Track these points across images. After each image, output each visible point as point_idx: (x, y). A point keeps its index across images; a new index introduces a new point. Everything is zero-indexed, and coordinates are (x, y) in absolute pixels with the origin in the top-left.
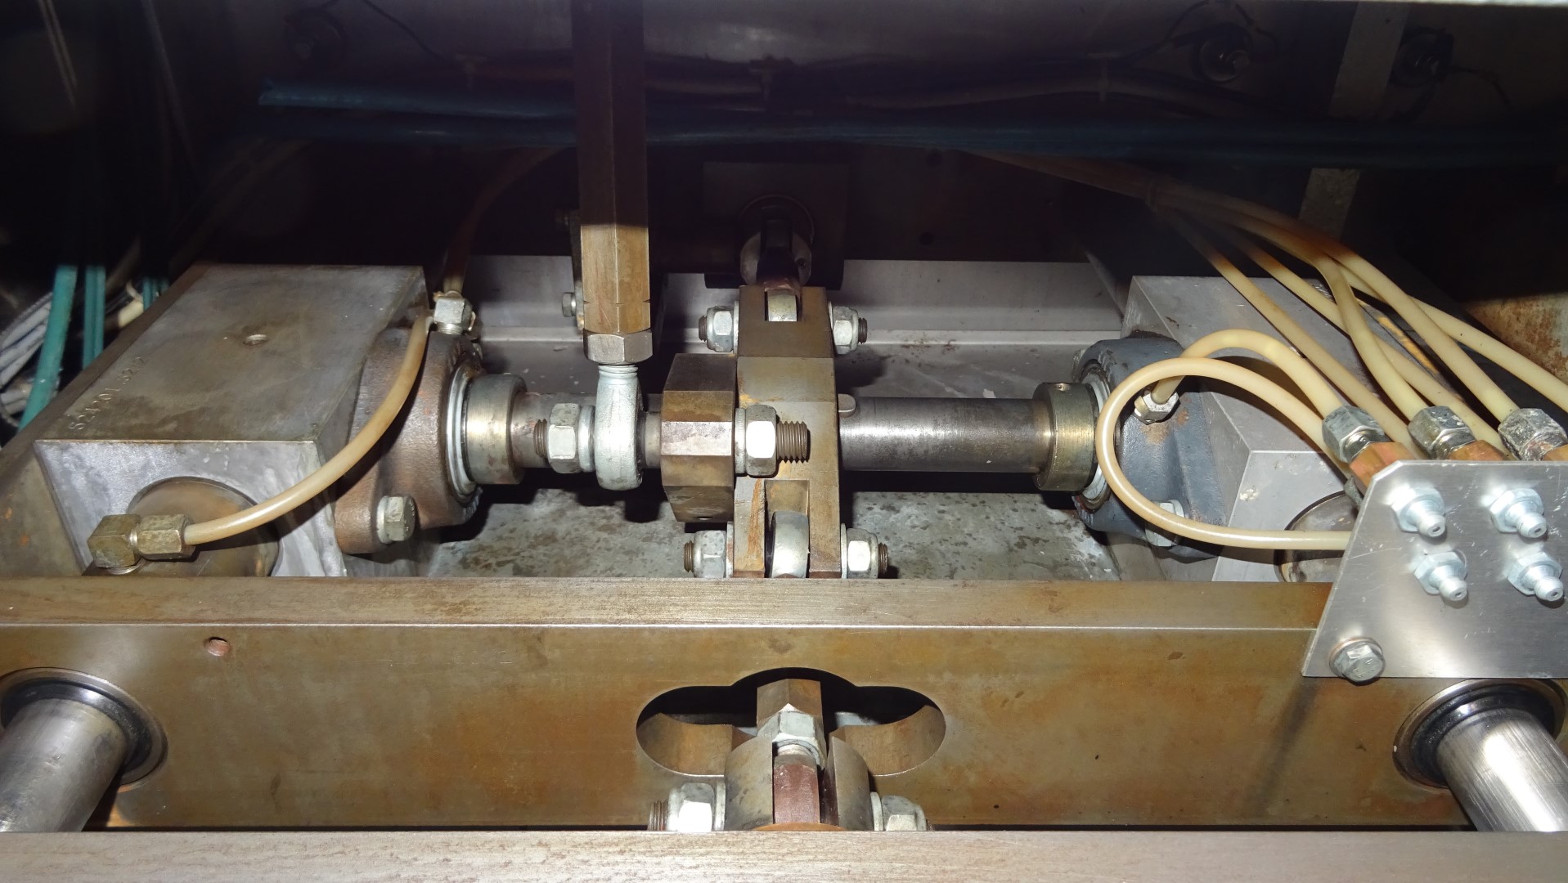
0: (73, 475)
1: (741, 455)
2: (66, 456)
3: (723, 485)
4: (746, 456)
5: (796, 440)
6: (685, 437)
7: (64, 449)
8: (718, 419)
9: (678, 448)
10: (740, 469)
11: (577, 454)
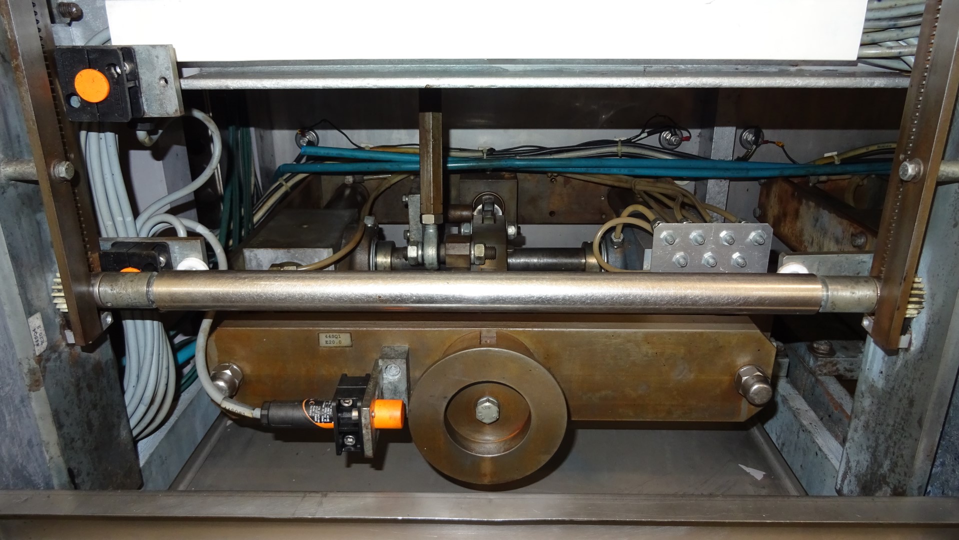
0: (253, 261)
1: (473, 255)
2: (252, 254)
3: (466, 266)
4: (474, 255)
5: (491, 253)
6: (453, 248)
7: (251, 252)
8: (465, 243)
9: (452, 252)
10: (472, 262)
11: (417, 256)
